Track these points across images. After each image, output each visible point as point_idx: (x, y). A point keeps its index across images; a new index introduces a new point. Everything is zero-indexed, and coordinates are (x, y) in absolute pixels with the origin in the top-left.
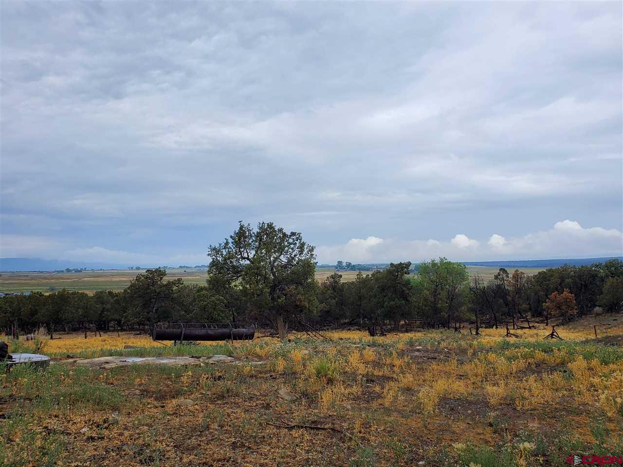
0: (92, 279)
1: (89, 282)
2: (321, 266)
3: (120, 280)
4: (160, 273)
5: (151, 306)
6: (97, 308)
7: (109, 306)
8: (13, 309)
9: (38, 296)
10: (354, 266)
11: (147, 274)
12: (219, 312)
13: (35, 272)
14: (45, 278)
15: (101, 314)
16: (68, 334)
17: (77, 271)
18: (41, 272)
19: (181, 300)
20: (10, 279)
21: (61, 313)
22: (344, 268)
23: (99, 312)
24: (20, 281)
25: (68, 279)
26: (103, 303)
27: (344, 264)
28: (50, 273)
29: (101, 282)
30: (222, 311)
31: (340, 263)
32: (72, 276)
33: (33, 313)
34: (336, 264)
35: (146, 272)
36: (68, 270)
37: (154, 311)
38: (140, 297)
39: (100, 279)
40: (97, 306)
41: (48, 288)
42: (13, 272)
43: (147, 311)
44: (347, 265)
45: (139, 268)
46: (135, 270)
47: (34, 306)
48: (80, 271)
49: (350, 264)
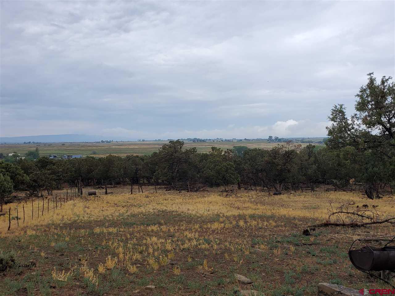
0: (117, 147)
1: (115, 148)
2: (257, 139)
3: (134, 148)
4: (179, 143)
5: (174, 167)
6: (132, 168)
7: (140, 167)
8: (75, 169)
9: (91, 159)
10: (280, 139)
11: (170, 144)
12: (230, 174)
13: (84, 142)
14: (89, 146)
15: (136, 173)
16: (114, 187)
17: (107, 142)
18: (87, 143)
19: (196, 163)
20: (70, 147)
21: (109, 172)
22: (274, 141)
23: (135, 171)
24: (76, 148)
25: (103, 147)
26: (136, 165)
27: (274, 138)
28: (93, 143)
29: (123, 148)
30: (232, 174)
31: (270, 137)
32: (105, 145)
33: (90, 171)
34: (267, 138)
35: (169, 143)
36: (102, 142)
37: (176, 172)
38: (165, 161)
39: (122, 147)
40: (132, 167)
41: (92, 152)
42: (71, 143)
43: (171, 172)
44: (275, 138)
45: (144, 140)
46: (141, 141)
47: (89, 166)
48: (110, 142)
49: (277, 138)
